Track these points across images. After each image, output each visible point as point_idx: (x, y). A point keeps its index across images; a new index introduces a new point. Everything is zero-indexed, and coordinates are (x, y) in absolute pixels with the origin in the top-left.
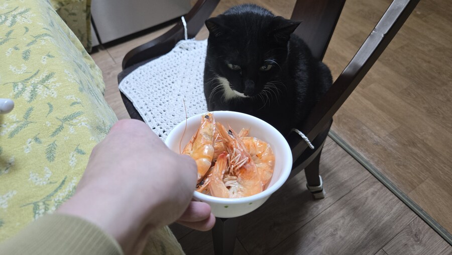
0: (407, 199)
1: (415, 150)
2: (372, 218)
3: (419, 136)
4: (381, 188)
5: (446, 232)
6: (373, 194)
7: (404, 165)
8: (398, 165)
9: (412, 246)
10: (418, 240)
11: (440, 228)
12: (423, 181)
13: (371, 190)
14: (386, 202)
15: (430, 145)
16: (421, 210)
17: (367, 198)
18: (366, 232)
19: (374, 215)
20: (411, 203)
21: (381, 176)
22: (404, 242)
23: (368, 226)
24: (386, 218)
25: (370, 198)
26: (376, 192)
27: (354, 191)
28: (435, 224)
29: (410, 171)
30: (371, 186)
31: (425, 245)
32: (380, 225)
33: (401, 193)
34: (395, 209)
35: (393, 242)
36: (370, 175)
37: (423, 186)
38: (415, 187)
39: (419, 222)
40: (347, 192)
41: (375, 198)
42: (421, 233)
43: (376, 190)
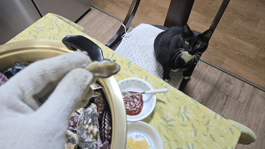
0: (222, 68)
1: (218, 47)
2: (211, 81)
3: (218, 40)
4: (211, 67)
5: (239, 77)
6: (209, 71)
7: (216, 55)
8: (214, 56)
9: (229, 86)
10: (230, 83)
11: (237, 76)
12: (225, 59)
13: (207, 69)
14: (214, 72)
15: (223, 43)
16: (228, 71)
17: (207, 73)
18: (211, 87)
19: (212, 79)
20: (224, 69)
21: (209, 62)
22: (226, 85)
23: (211, 84)
24: (217, 79)
25: (208, 73)
26: (209, 70)
27: (201, 72)
28: (235, 75)
29: (219, 57)
30: (207, 68)
31: (233, 84)
32: (215, 82)
33: (219, 67)
34: (218, 74)
35: (222, 87)
36: (205, 63)
37: (226, 61)
38: (223, 62)
39: (228, 76)
40: (198, 73)
41: (210, 72)
42: (230, 80)
43: (209, 69)
